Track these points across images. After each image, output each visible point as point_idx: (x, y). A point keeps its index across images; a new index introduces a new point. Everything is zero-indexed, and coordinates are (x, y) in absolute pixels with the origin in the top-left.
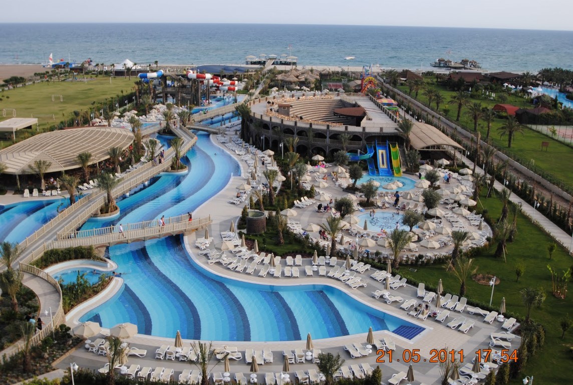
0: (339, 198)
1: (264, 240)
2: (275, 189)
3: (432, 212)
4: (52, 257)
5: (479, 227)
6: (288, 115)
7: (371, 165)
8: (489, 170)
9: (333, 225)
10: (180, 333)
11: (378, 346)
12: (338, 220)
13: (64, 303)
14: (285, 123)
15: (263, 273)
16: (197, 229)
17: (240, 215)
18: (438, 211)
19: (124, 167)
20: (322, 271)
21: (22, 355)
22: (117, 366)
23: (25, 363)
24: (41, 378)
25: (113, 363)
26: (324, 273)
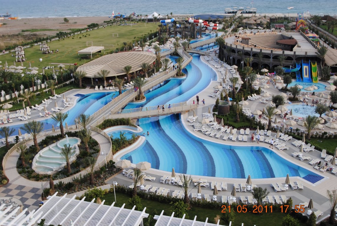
0: (275, 95)
1: (228, 119)
2: (237, 88)
3: (335, 106)
4: (108, 124)
6: (248, 44)
9: (270, 112)
10: (174, 169)
11: (292, 186)
12: (274, 108)
13: (113, 149)
14: (245, 49)
15: (225, 138)
16: (189, 111)
17: (213, 102)
19: (150, 75)
20: (262, 138)
21: (90, 175)
22: (138, 184)
23: (91, 179)
24: (98, 188)
25: (136, 183)
26: (263, 140)
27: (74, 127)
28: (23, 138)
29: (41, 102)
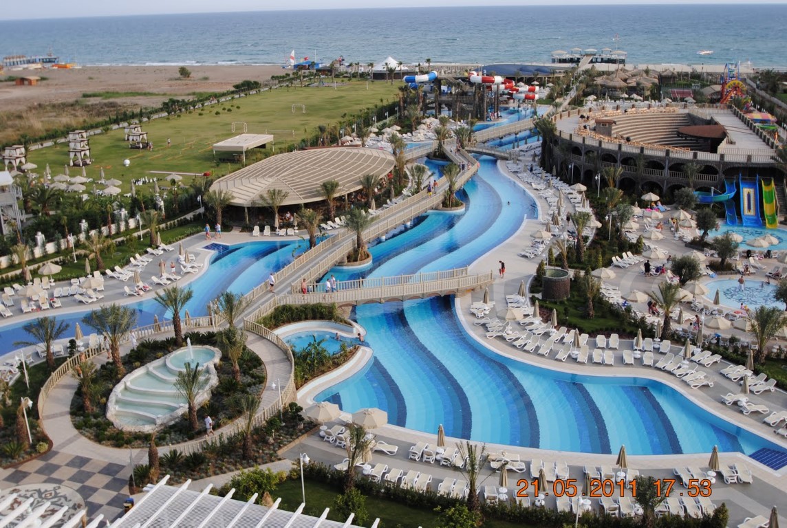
0: (679, 257)
1: (566, 310)
2: (586, 238)
4: (285, 315)
6: (609, 134)
7: (731, 210)
9: (668, 296)
10: (443, 429)
11: (726, 474)
12: (676, 287)
13: (296, 376)
14: (604, 146)
15: (562, 355)
16: (473, 290)
17: (534, 273)
19: (380, 203)
20: (648, 359)
21: (243, 436)
22: (358, 463)
23: (245, 447)
24: (264, 468)
25: (353, 458)
26: (650, 363)
27: (204, 321)
28: (87, 345)
29: (128, 262)
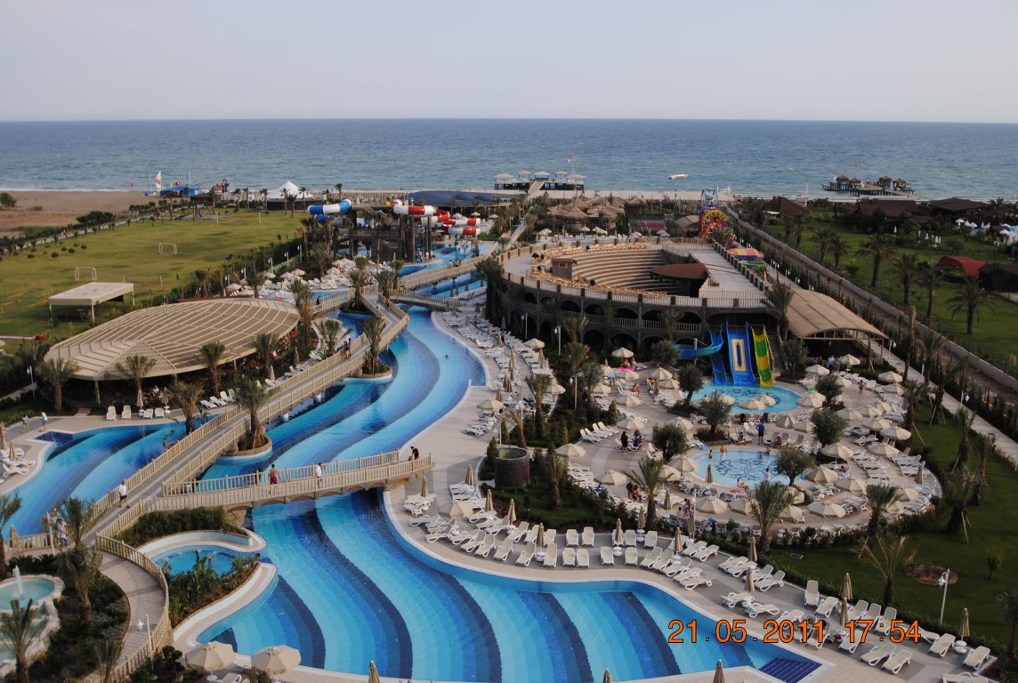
0: (661, 425)
1: (526, 499)
2: (546, 407)
3: (829, 451)
4: (153, 526)
5: (917, 478)
6: (569, 277)
7: (718, 367)
8: (933, 374)
9: (651, 475)
10: (375, 667)
12: (660, 464)
13: (172, 608)
14: (565, 291)
15: (524, 558)
16: (407, 480)
17: (481, 450)
18: (842, 449)
19: (281, 369)
20: (631, 556)
26: (634, 560)
27: (38, 540)
